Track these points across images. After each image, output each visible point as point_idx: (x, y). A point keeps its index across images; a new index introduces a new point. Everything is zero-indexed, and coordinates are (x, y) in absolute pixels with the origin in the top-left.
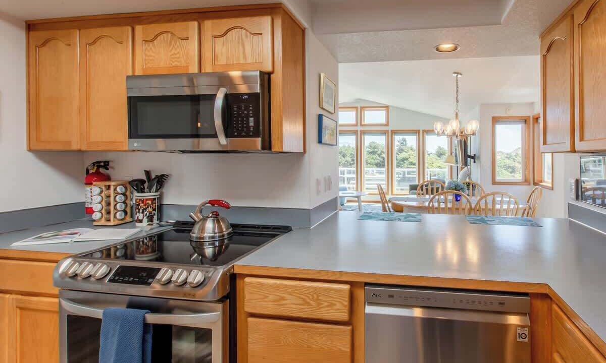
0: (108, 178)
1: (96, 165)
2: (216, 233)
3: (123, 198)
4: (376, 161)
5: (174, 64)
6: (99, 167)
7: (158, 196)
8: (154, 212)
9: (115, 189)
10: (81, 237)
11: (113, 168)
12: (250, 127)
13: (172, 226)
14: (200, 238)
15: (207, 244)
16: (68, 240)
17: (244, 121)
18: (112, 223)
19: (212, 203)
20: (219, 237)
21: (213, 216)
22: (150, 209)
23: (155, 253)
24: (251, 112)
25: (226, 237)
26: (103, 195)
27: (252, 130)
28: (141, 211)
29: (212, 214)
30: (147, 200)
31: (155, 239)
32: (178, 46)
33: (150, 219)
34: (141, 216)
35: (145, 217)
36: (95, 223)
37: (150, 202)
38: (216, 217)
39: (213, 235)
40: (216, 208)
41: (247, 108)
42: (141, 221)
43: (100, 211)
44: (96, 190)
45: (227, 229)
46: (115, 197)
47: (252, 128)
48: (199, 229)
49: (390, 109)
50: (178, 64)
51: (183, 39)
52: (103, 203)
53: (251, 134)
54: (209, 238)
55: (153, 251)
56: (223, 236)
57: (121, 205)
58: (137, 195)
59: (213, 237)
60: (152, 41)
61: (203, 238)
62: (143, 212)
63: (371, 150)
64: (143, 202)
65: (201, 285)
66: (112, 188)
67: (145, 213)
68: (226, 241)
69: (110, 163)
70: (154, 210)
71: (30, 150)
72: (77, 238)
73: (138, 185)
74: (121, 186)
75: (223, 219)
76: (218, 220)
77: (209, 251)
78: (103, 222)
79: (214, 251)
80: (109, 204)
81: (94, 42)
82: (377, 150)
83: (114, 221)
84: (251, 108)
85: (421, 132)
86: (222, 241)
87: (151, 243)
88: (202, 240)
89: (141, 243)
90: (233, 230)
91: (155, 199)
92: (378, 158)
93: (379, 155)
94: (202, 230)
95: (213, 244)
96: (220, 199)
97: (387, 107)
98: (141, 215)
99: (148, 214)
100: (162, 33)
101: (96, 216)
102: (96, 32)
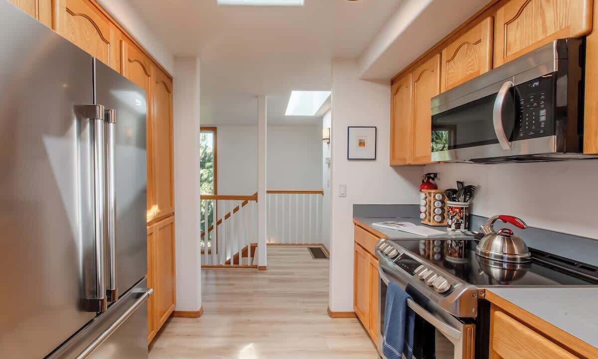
0: (435, 187)
1: (427, 176)
2: (506, 254)
3: (440, 205)
5: (468, 74)
6: (429, 178)
7: (467, 206)
8: (462, 220)
9: (434, 197)
10: (405, 228)
11: (438, 179)
12: (541, 122)
13: (473, 237)
14: (485, 254)
15: (493, 263)
16: (396, 228)
17: (533, 116)
18: (431, 224)
19: (505, 219)
20: (508, 259)
21: (503, 233)
22: (457, 217)
23: (461, 259)
24: (542, 102)
25: (519, 261)
26: (427, 200)
27: (542, 126)
28: (450, 217)
29: (502, 232)
30: (455, 208)
31: (461, 246)
32: (472, 54)
33: (458, 226)
34: (450, 222)
35: (453, 224)
36: (422, 222)
37: (458, 210)
38: (508, 237)
39: (502, 254)
40: (508, 226)
41: (537, 99)
42: (450, 226)
43: (425, 213)
44: (423, 195)
45: (522, 252)
46: (434, 203)
47: (543, 123)
48: (485, 244)
50: (472, 72)
51: (476, 43)
52: (427, 206)
53: (542, 131)
54: (496, 256)
55: (460, 256)
56: (515, 259)
57: (439, 210)
58: (449, 203)
59: (502, 258)
60: (453, 58)
61: (488, 255)
62: (452, 219)
64: (452, 210)
65: (446, 293)
66: (432, 195)
67: (454, 219)
68: (518, 267)
69: (438, 175)
70: (462, 218)
71: (391, 166)
72: (402, 228)
73: (451, 194)
74: (439, 194)
75: (517, 240)
76: (510, 239)
77: (496, 271)
78: (426, 222)
79: (503, 273)
80: (430, 207)
81: (419, 79)
83: (433, 222)
84: (543, 97)
86: (512, 264)
87: (458, 247)
88: (487, 257)
89: (449, 246)
90: (532, 256)
91: (462, 208)
94: (489, 245)
95: (501, 265)
96: (515, 216)
98: (450, 220)
99: (456, 221)
100: (460, 47)
101: (422, 216)
102: (419, 70)
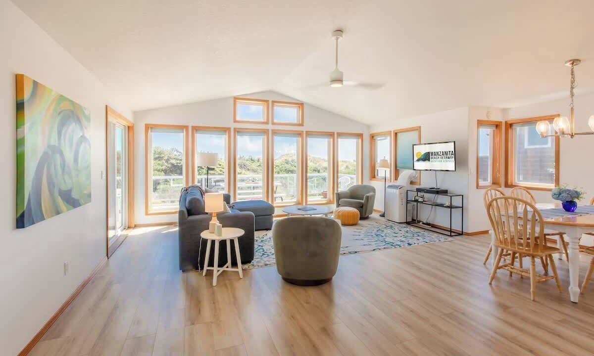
4: (164, 167)
49: (305, 107)
63: (157, 156)
82: (163, 155)
85: (336, 135)
92: (166, 164)
93: (167, 161)
97: (301, 105)
